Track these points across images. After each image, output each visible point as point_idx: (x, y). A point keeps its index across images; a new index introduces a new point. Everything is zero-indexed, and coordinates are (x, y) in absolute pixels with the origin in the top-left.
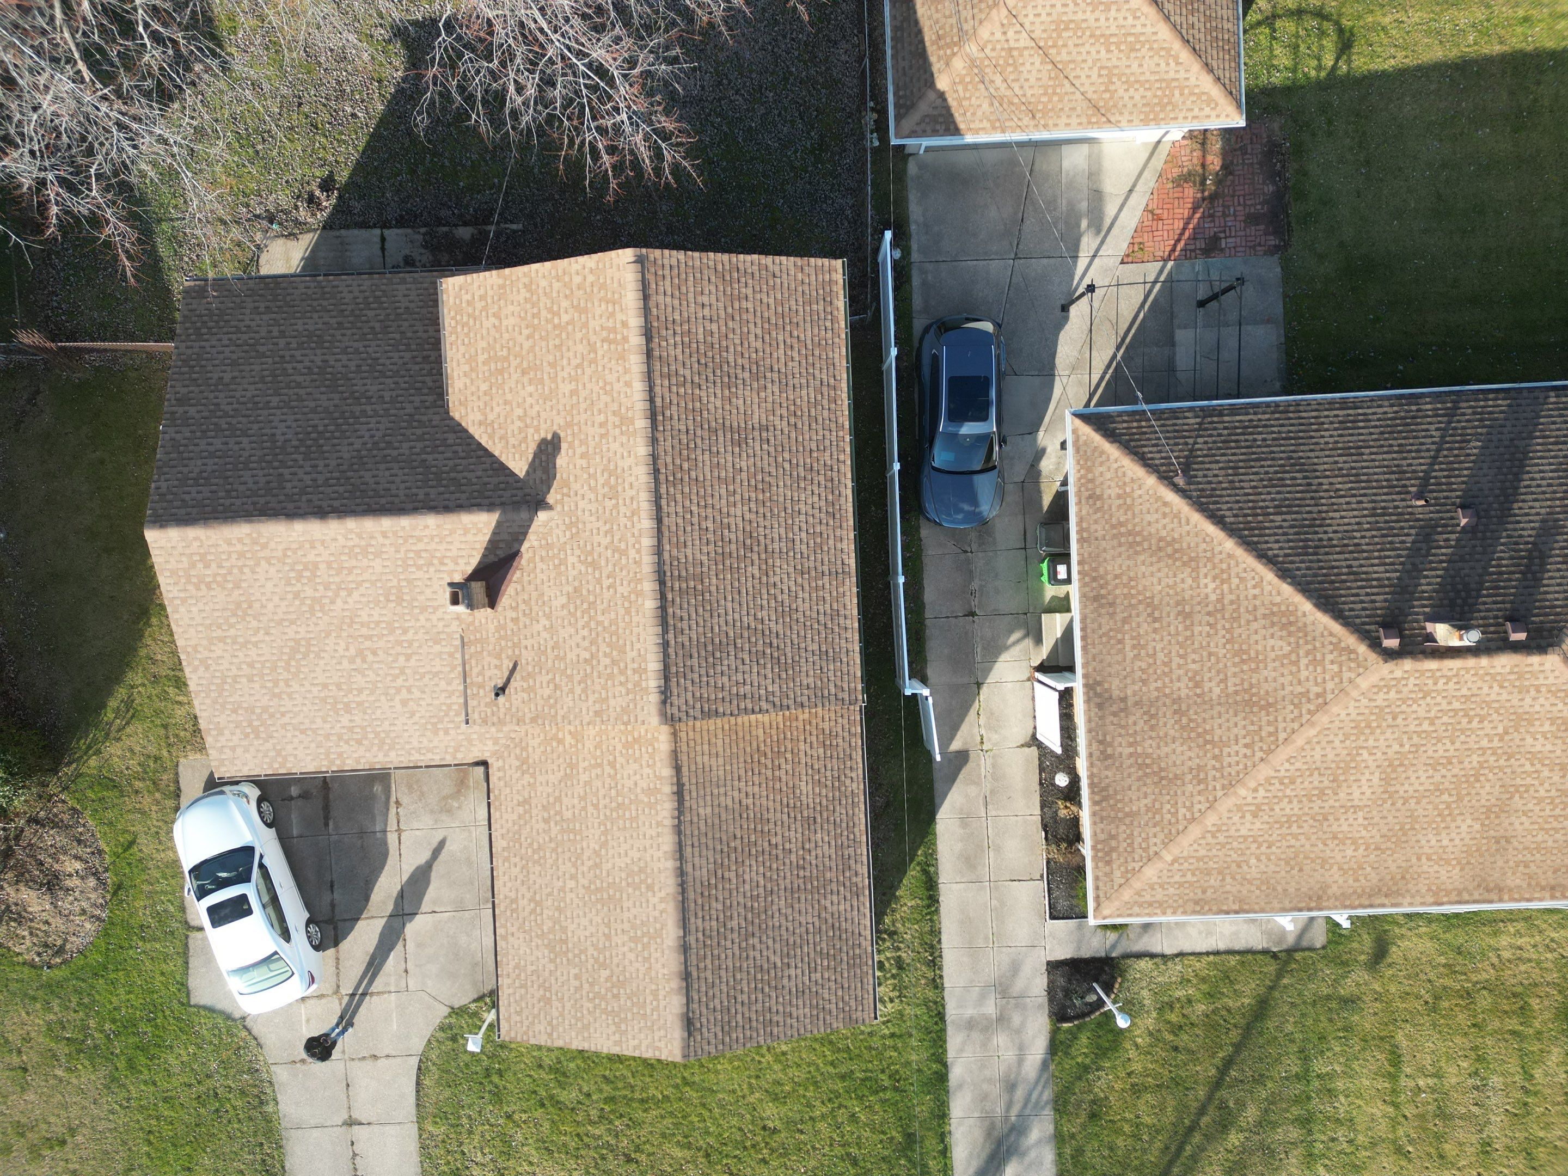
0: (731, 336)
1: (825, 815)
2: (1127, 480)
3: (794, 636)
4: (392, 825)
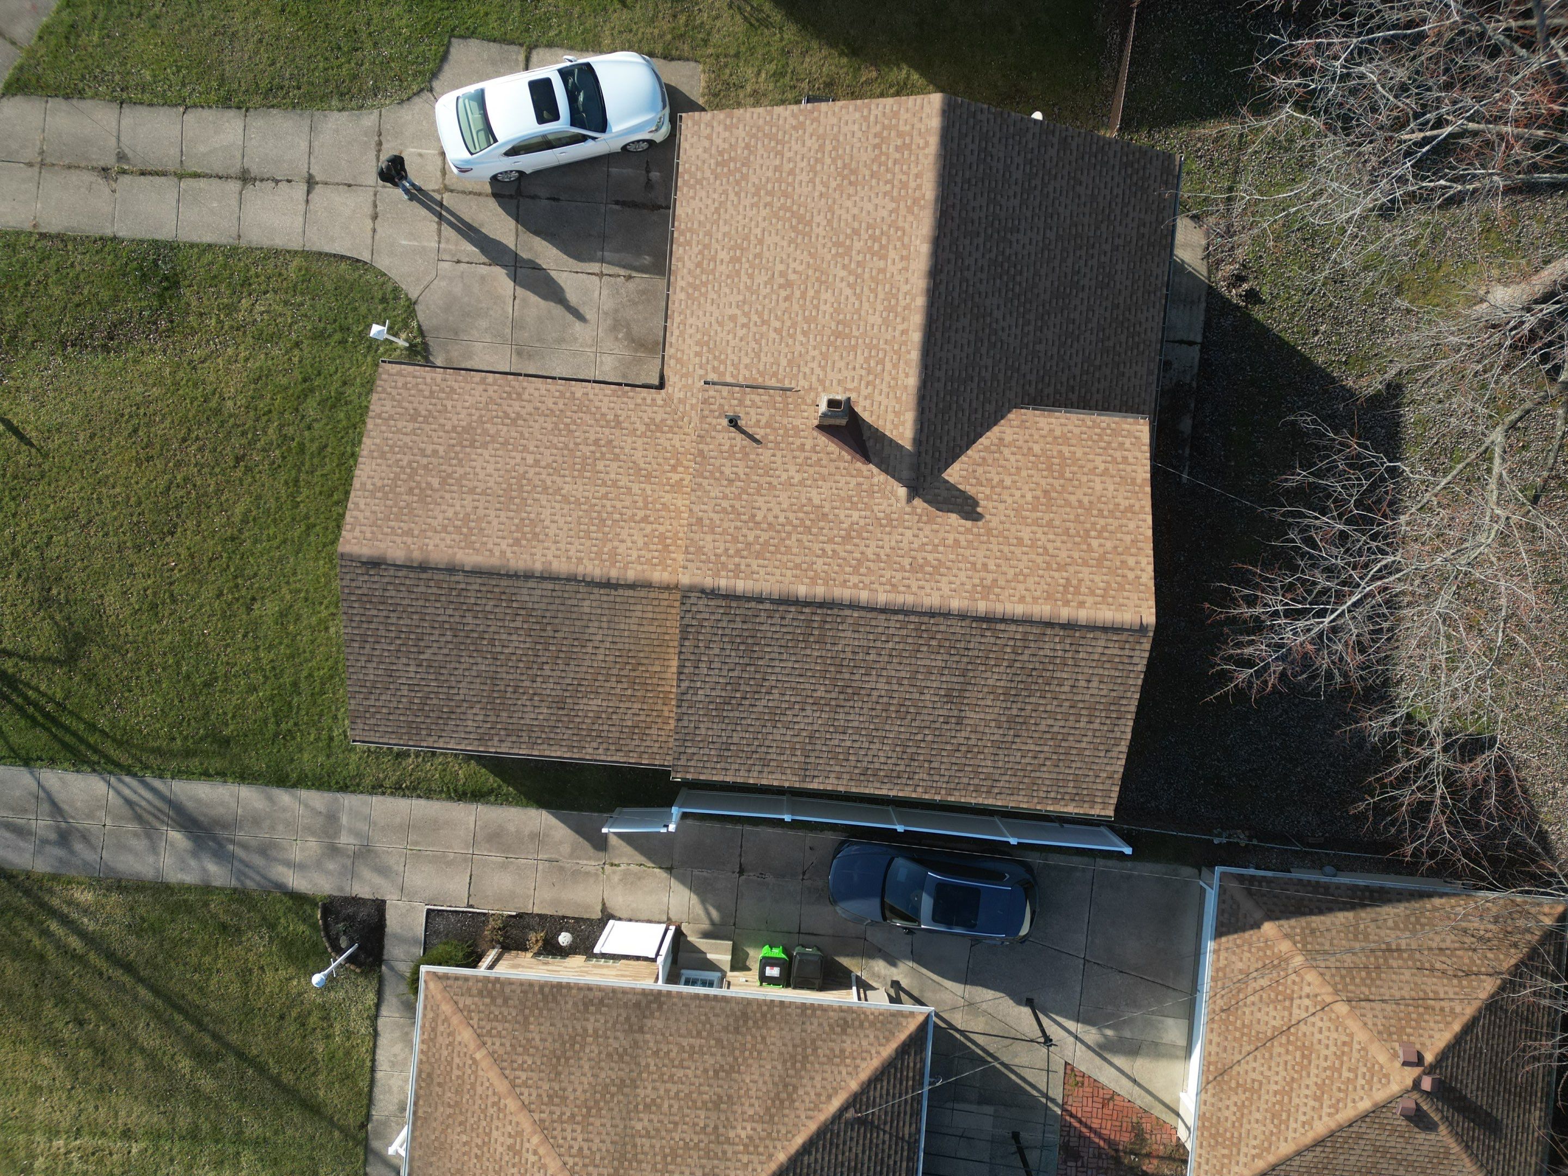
0: (1055, 703)
1: (565, 719)
2: (858, 1061)
3: (749, 721)
4: (607, 269)
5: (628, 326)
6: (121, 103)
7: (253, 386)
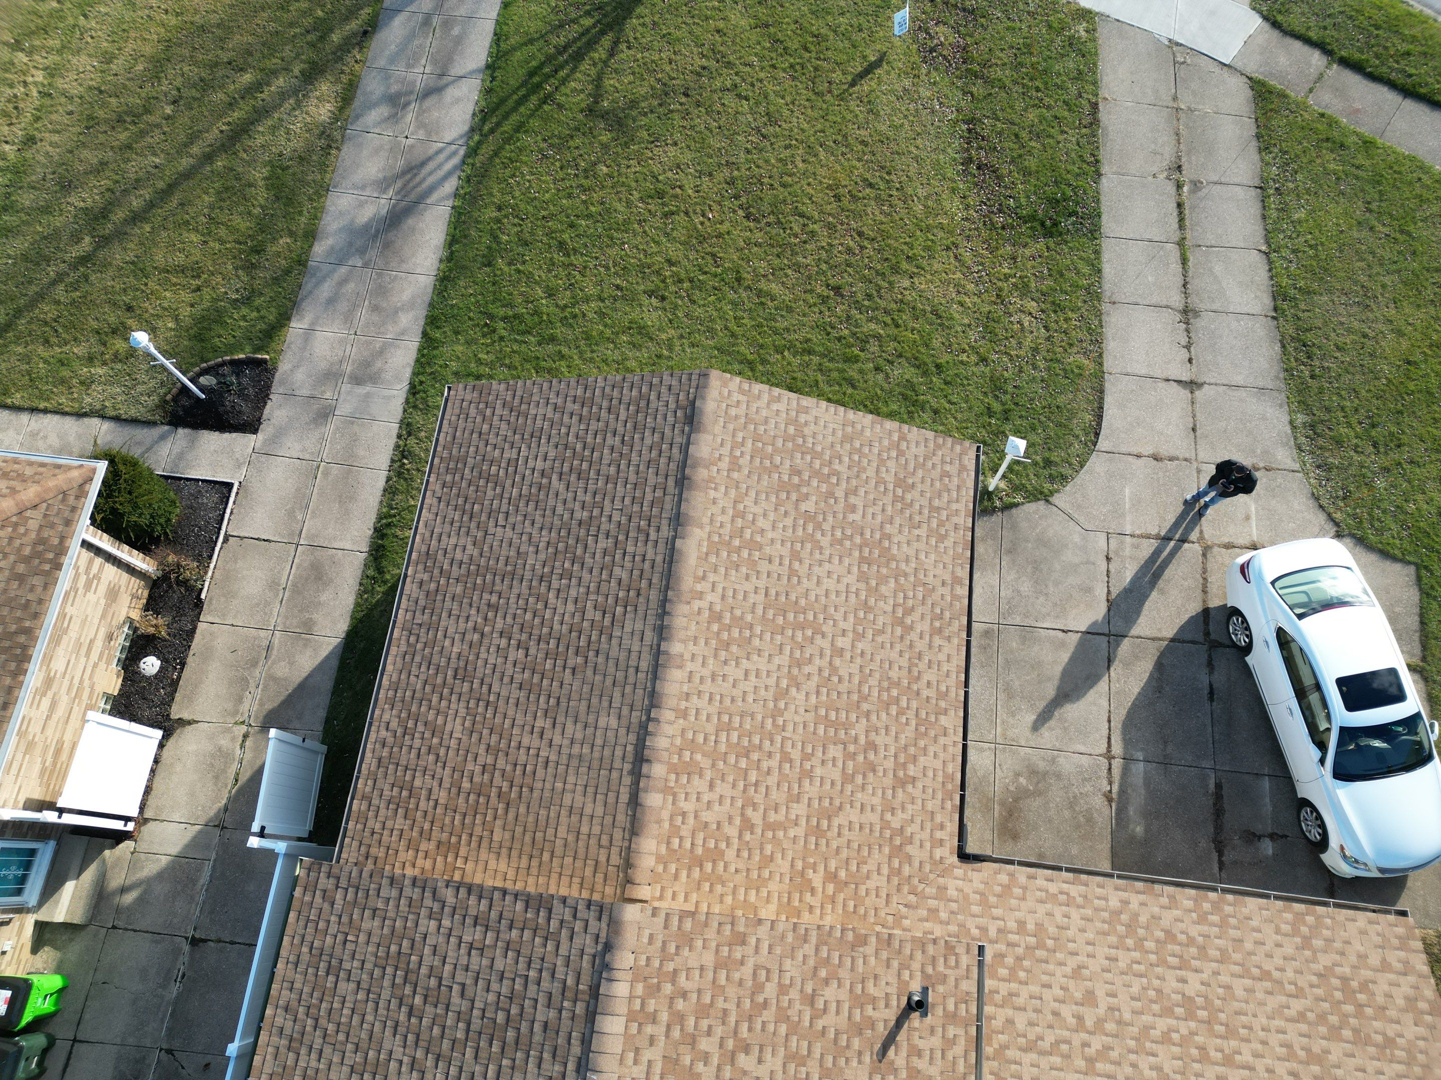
1: (439, 680)
3: (369, 1018)
4: (1118, 765)
5: (1038, 793)
6: (1261, 188)
7: (929, 309)
